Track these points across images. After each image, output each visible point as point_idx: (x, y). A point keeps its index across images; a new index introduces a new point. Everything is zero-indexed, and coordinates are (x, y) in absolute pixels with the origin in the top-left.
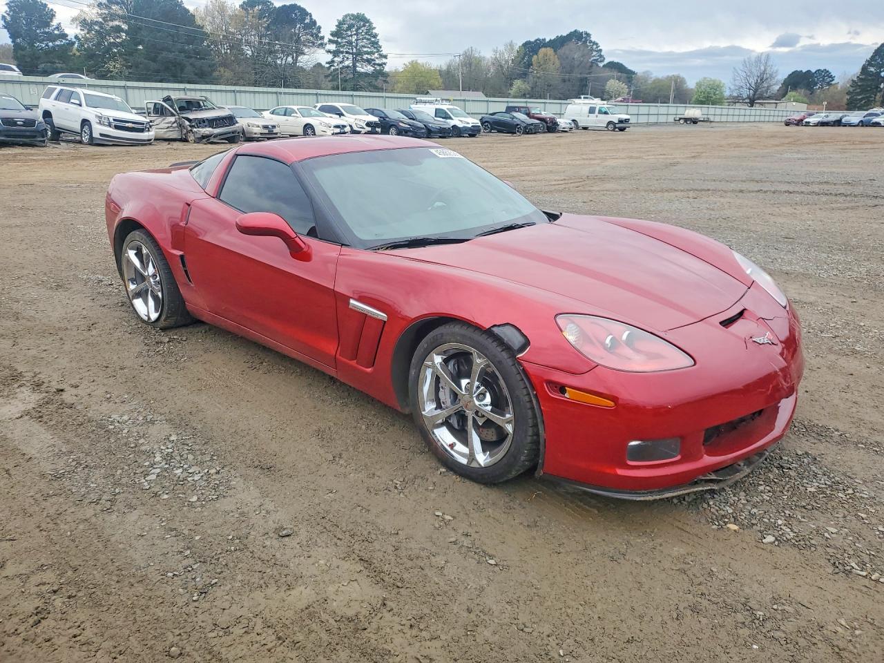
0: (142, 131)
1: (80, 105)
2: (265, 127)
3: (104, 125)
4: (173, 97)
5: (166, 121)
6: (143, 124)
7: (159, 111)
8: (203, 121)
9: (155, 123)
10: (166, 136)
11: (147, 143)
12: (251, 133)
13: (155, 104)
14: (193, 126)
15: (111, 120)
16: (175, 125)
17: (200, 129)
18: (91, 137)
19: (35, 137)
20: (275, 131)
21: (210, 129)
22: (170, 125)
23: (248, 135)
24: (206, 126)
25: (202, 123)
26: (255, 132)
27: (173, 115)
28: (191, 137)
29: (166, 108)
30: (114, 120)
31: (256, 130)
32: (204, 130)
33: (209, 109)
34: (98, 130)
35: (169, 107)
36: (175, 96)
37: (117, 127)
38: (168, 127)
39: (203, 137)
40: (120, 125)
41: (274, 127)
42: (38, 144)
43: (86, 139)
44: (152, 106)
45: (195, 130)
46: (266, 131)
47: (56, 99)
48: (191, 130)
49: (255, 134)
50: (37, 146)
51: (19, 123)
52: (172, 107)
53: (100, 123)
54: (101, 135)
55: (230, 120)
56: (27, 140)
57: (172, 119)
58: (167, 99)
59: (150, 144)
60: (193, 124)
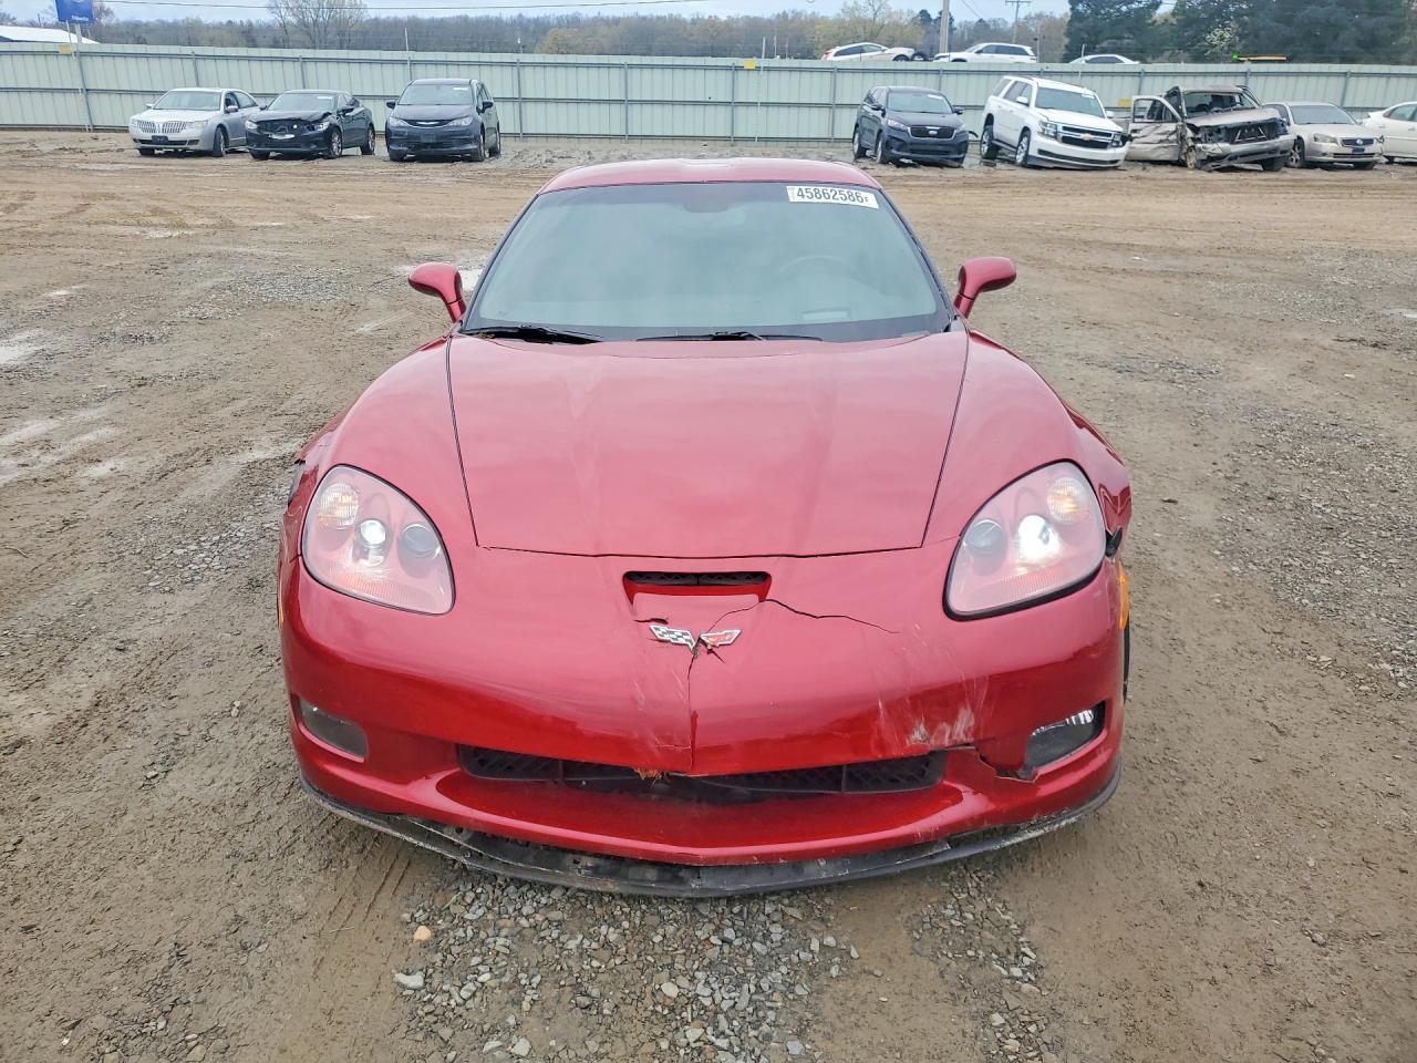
0: (1103, 146)
1: (1027, 105)
2: (1347, 142)
3: (1048, 136)
4: (1182, 89)
5: (1160, 131)
6: (1109, 135)
7: (1157, 113)
8: (1218, 129)
9: (1141, 133)
10: (1154, 156)
11: (1112, 165)
12: (1317, 153)
13: (1155, 101)
14: (1199, 140)
15: (1060, 129)
16: (1174, 137)
17: (1208, 145)
18: (1027, 157)
19: (947, 153)
20: (1368, 149)
21: (1227, 145)
22: (1164, 137)
23: (1308, 157)
24: (1220, 140)
25: (1214, 133)
26: (1324, 151)
27: (1174, 120)
28: (1191, 161)
29: (1167, 109)
30: (1065, 128)
31: (1329, 147)
32: (1215, 146)
33: (1247, 109)
34: (1039, 142)
35: (1170, 106)
36: (1185, 86)
37: (1066, 140)
38: (1161, 141)
39: (1211, 159)
40: (1071, 137)
41: (1369, 142)
42: (950, 163)
43: (1020, 158)
44: (1148, 105)
45: (1199, 145)
46: (1349, 150)
47: (1005, 97)
48: (1194, 147)
49: (1324, 154)
50: (948, 166)
51: (931, 132)
52: (1176, 107)
53: (1043, 134)
54: (1041, 152)
55: (1273, 128)
56: (936, 158)
57: (1171, 127)
58: (1173, 94)
59: (1115, 168)
60: (1199, 136)
